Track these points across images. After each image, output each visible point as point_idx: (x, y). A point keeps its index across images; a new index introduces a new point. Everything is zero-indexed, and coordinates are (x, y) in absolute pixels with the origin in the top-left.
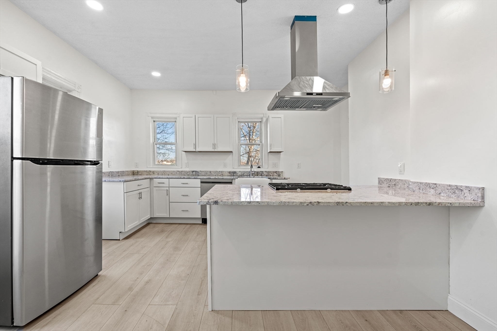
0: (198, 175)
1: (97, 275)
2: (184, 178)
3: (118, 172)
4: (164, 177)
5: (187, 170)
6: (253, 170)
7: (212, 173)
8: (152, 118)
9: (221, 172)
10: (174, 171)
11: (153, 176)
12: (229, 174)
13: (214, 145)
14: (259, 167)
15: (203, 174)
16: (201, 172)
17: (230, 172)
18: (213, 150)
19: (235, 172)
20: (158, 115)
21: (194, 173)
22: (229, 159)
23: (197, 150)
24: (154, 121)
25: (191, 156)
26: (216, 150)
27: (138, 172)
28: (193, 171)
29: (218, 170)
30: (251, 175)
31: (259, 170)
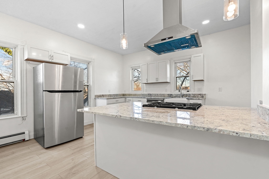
0: (151, 96)
1: (82, 137)
2: (139, 98)
3: (114, 95)
4: (135, 97)
5: (146, 93)
6: (182, 93)
7: (158, 95)
8: (131, 67)
9: (164, 94)
10: (140, 94)
11: (126, 97)
12: (168, 96)
13: (157, 79)
14: (188, 91)
15: (154, 95)
16: (152, 95)
17: (168, 95)
18: (156, 82)
19: (171, 95)
20: (133, 66)
21: (149, 95)
22: (168, 86)
23: (148, 82)
24: (132, 69)
25: (148, 86)
26: (158, 82)
27: (125, 94)
28: (149, 94)
29: (162, 93)
30: (181, 96)
31: (188, 93)
